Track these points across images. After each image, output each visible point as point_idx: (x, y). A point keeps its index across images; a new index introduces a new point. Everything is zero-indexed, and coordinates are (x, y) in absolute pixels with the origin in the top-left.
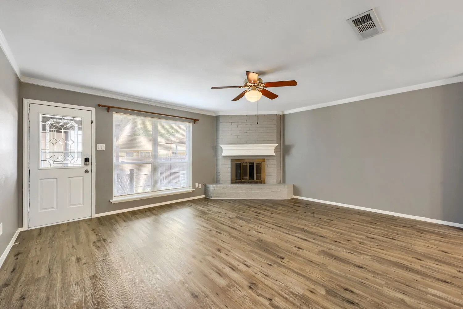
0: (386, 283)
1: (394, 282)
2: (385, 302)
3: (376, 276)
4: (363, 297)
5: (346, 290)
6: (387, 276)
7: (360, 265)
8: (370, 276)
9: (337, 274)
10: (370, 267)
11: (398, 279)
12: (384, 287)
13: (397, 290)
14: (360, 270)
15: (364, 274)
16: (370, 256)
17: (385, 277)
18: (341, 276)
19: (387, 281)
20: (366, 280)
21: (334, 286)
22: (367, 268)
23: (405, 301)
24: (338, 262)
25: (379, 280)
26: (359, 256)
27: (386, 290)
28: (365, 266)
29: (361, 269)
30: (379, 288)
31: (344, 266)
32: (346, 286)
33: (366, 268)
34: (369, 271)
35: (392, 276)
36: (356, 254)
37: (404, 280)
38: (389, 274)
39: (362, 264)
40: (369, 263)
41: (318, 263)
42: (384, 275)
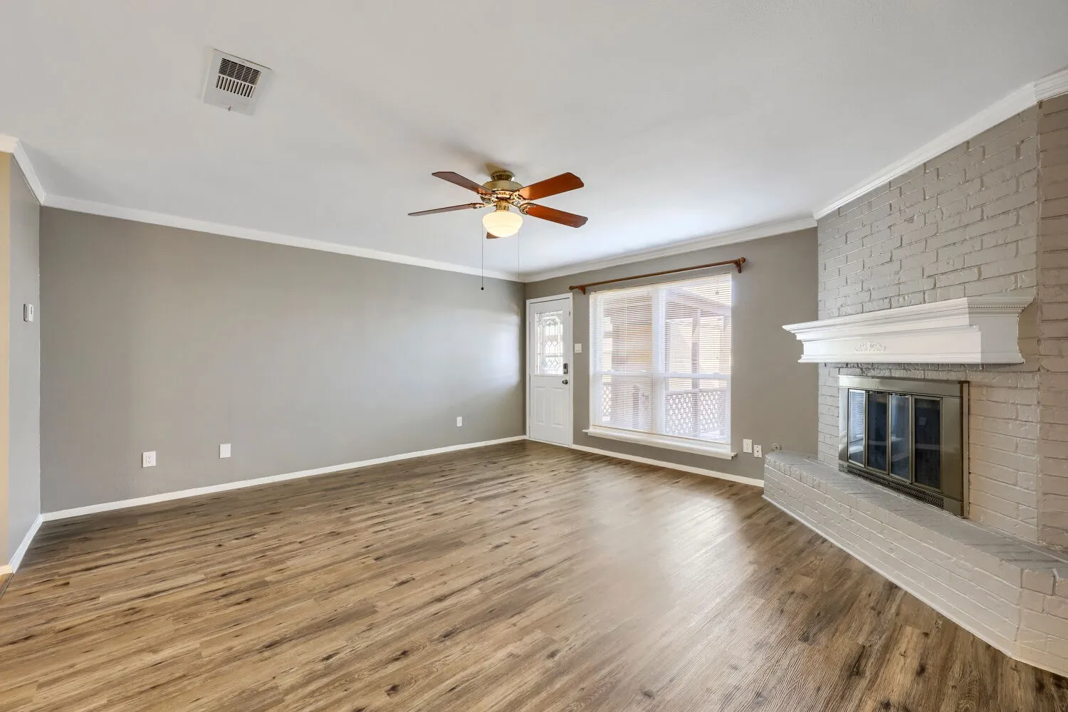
0: (199, 656)
1: (185, 673)
2: (182, 628)
3: (227, 654)
4: (218, 610)
5: (248, 600)
6: (206, 672)
7: (278, 650)
8: (238, 644)
9: (285, 604)
10: (257, 662)
11: (180, 686)
12: (198, 646)
13: (173, 661)
14: (268, 641)
15: (251, 640)
16: (287, 692)
17: (209, 667)
18: (277, 607)
19: (199, 662)
20: (237, 634)
21: (267, 591)
22: (258, 657)
23: (151, 654)
24: (318, 620)
25: (216, 651)
26: (308, 668)
27: (192, 644)
28: (266, 654)
29: (266, 643)
30: (205, 639)
31: (298, 624)
32: (252, 603)
33: (260, 651)
34: (248, 652)
35: (198, 681)
36: (320, 666)
37: (167, 695)
38: (206, 679)
39: (276, 654)
40: (267, 671)
41: (335, 592)
42: (213, 669)
